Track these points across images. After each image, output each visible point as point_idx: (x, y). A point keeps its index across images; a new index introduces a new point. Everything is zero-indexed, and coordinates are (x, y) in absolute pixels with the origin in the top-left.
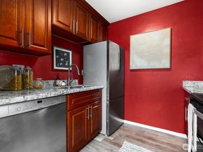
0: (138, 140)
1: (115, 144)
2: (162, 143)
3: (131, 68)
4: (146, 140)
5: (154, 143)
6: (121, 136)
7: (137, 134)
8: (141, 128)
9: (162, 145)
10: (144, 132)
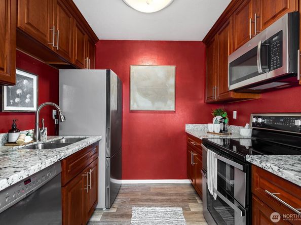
0: (147, 200)
1: (122, 216)
2: (171, 195)
3: (132, 109)
4: (155, 197)
5: (164, 198)
6: (124, 202)
7: (143, 194)
8: (144, 185)
9: (172, 198)
10: (150, 188)
